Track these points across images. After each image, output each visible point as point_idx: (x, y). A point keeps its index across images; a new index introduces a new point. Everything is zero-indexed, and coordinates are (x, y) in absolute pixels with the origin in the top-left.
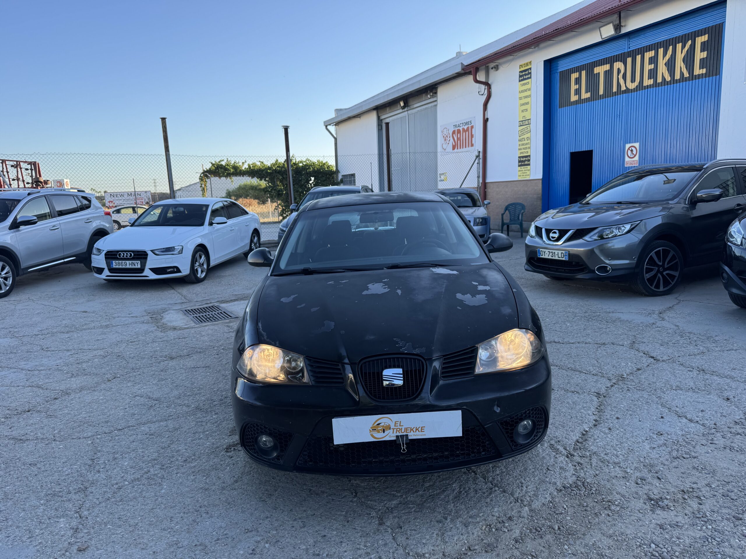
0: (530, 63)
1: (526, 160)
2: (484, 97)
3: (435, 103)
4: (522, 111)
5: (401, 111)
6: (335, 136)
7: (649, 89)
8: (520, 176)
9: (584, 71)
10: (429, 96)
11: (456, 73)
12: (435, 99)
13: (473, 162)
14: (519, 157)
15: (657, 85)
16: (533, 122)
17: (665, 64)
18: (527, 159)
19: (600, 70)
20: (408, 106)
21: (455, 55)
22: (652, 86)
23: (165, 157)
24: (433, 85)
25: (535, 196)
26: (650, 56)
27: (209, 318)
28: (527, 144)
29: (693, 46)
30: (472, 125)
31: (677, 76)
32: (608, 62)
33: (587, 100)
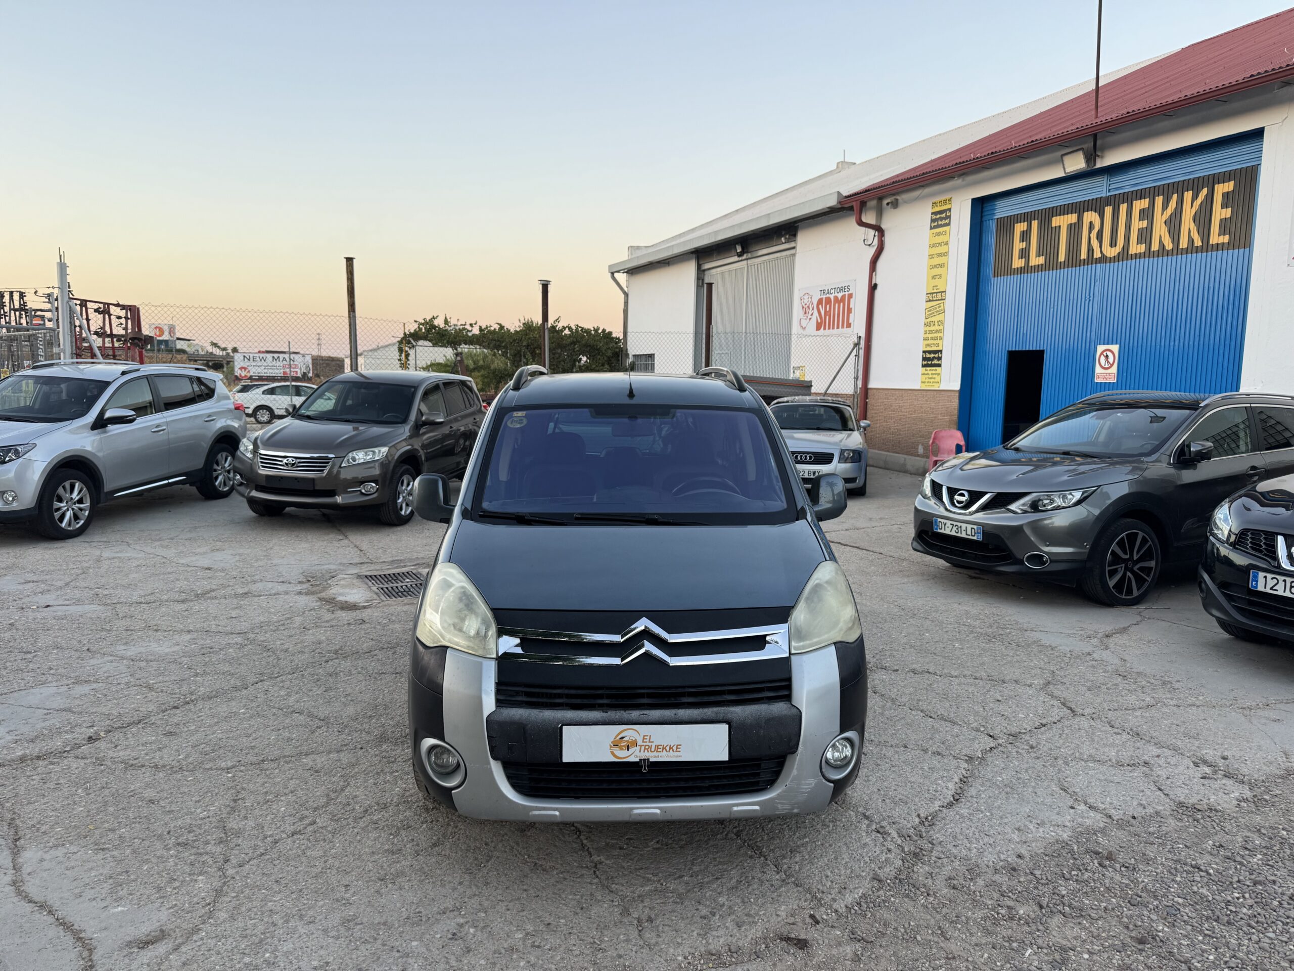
0: (950, 200)
1: (934, 358)
2: (872, 251)
3: (792, 252)
4: (933, 278)
5: (736, 258)
6: (626, 289)
7: (1138, 260)
8: (924, 382)
9: (1036, 221)
10: (783, 240)
11: (829, 208)
12: (792, 245)
13: (848, 353)
14: (924, 352)
15: (1152, 254)
16: (949, 296)
17: (1165, 222)
18: (936, 356)
19: (1062, 222)
20: (747, 252)
21: (835, 167)
22: (1142, 255)
23: (347, 321)
24: (791, 223)
25: (947, 418)
26: (1142, 207)
27: (401, 592)
28: (937, 331)
29: (1210, 197)
30: (850, 292)
31: (1184, 244)
32: (1074, 211)
33: (1039, 269)
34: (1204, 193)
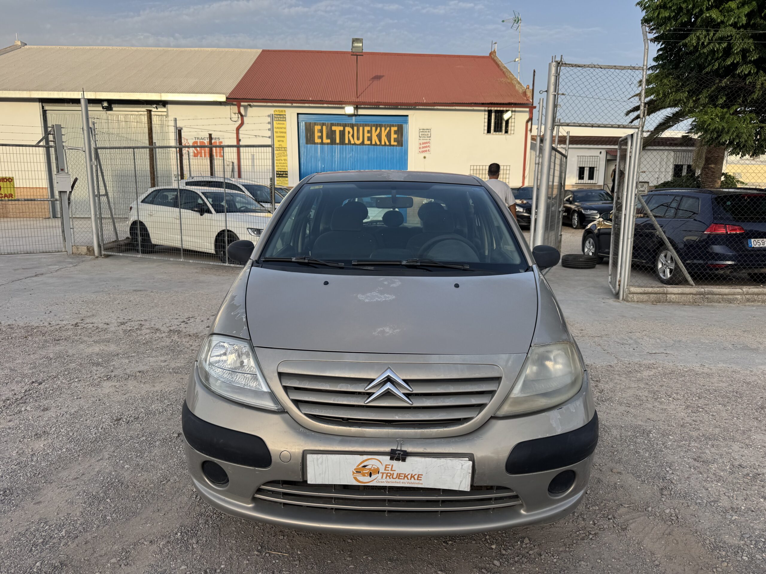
0: (285, 111)
1: (283, 174)
2: (237, 124)
4: (279, 141)
9: (326, 126)
14: (277, 171)
15: (372, 145)
16: (288, 150)
17: (376, 135)
19: (337, 129)
20: (110, 108)
22: (369, 145)
26: (368, 129)
28: (284, 163)
29: (390, 131)
30: (220, 141)
32: (341, 126)
33: (328, 144)
34: (388, 129)
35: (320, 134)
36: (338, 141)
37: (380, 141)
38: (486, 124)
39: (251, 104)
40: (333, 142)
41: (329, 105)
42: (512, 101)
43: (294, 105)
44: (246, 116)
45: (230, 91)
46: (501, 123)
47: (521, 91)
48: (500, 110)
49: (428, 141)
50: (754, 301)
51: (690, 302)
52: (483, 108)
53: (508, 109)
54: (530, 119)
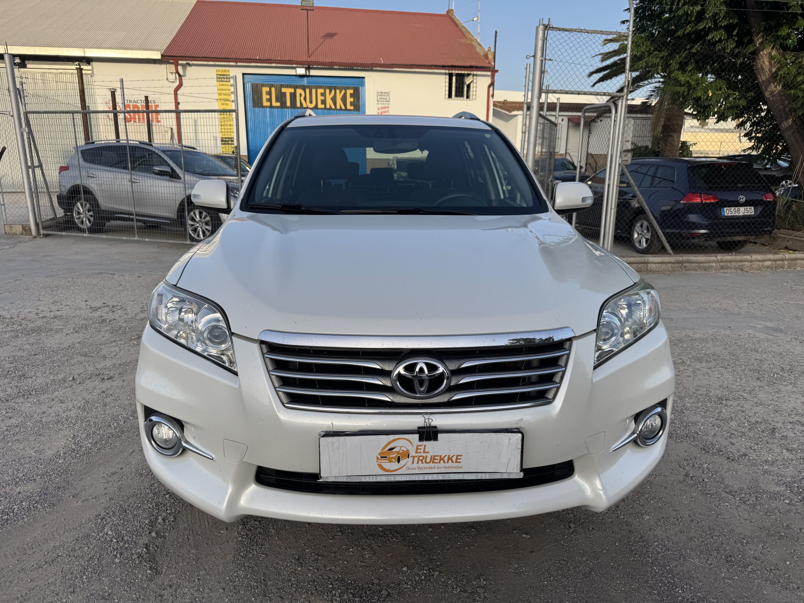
0: (229, 70)
1: (229, 141)
2: (175, 85)
4: (223, 104)
8: (222, 151)
9: (275, 88)
14: (222, 138)
15: (327, 109)
17: (332, 99)
19: (287, 91)
22: (323, 109)
26: (321, 92)
28: (229, 129)
29: (345, 94)
30: (156, 104)
31: (338, 107)
32: (292, 87)
33: (277, 107)
34: (343, 92)
35: (268, 97)
36: (288, 104)
37: (335, 104)
38: (447, 88)
39: (191, 62)
40: (283, 105)
41: (278, 65)
42: (474, 64)
43: (239, 64)
44: (184, 76)
45: (165, 47)
46: (463, 88)
47: (482, 53)
48: (461, 74)
49: (387, 105)
50: (728, 268)
51: (669, 271)
52: (443, 71)
53: (469, 72)
54: (492, 84)
